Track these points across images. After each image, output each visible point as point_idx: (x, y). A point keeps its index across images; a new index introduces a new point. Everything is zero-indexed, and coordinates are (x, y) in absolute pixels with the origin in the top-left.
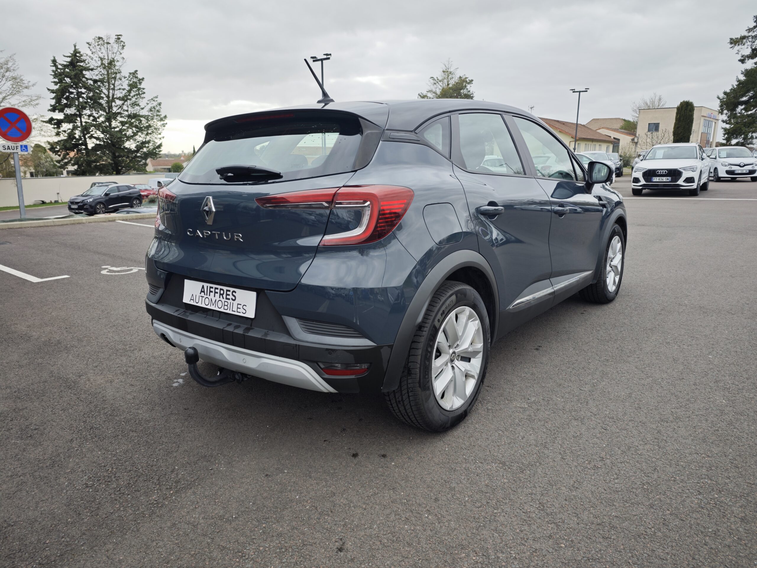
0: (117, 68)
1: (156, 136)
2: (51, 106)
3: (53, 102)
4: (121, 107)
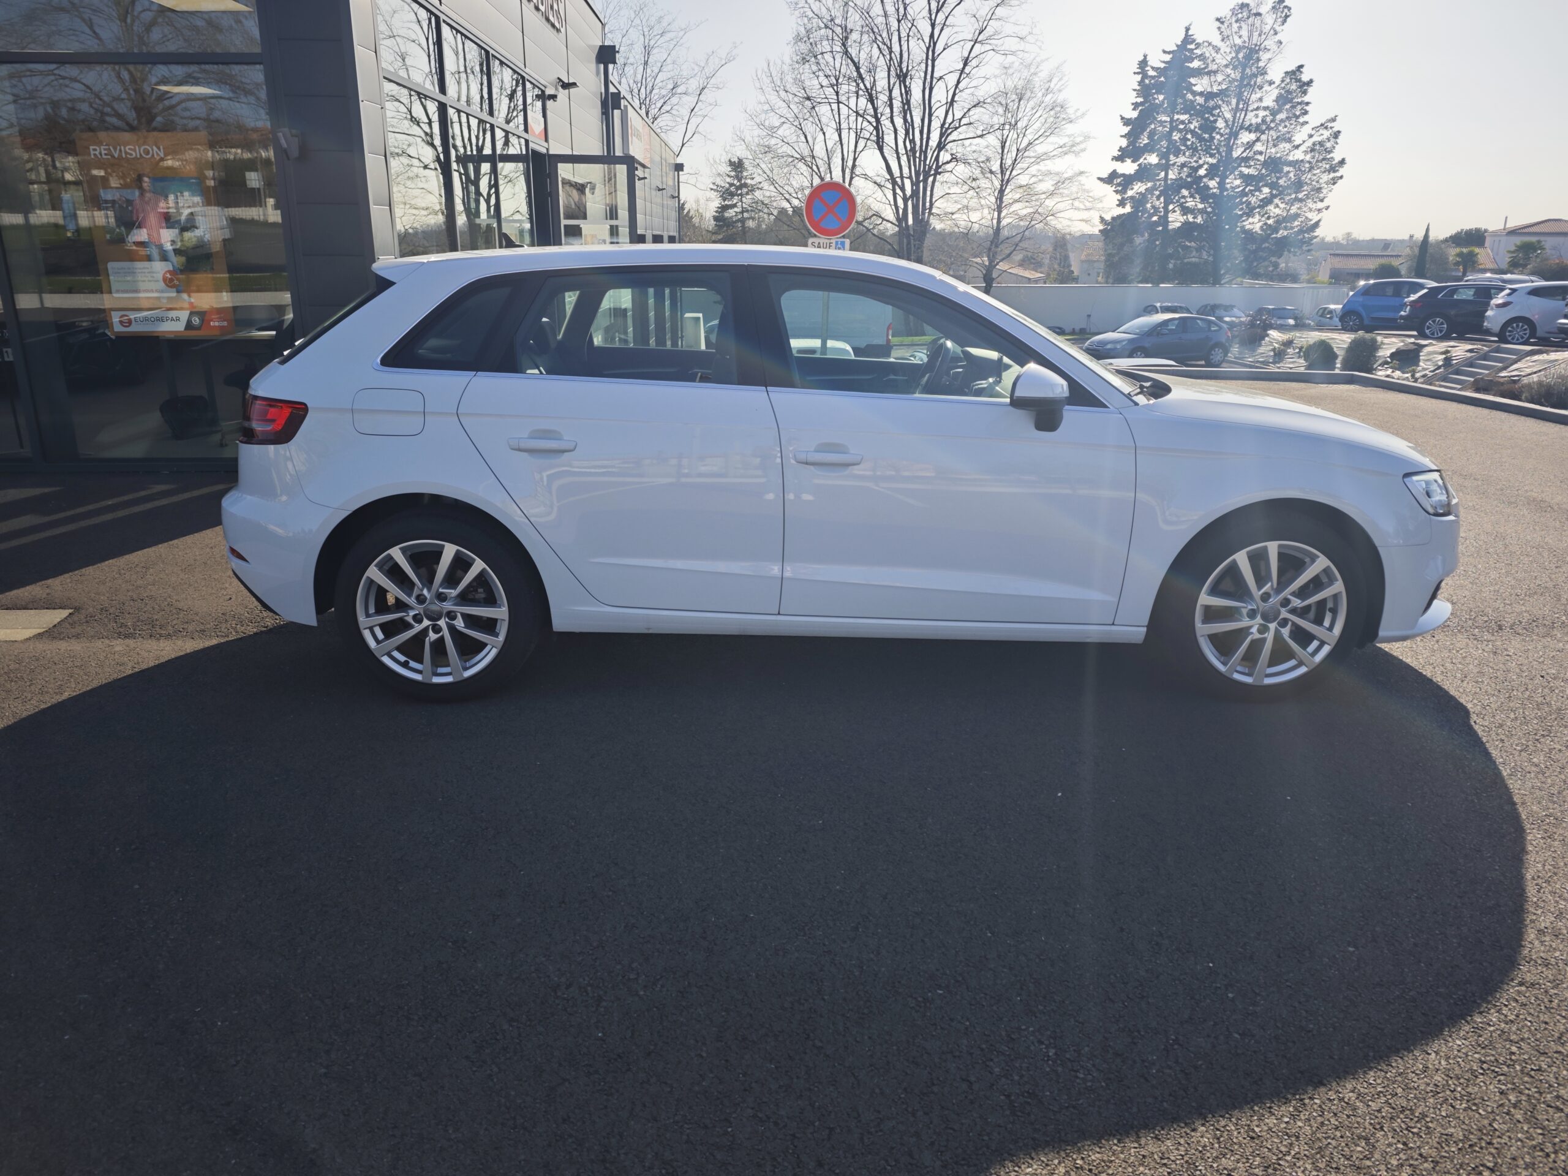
0: (1261, 64)
1: (1313, 206)
2: (1121, 149)
3: (1124, 143)
4: (1250, 145)
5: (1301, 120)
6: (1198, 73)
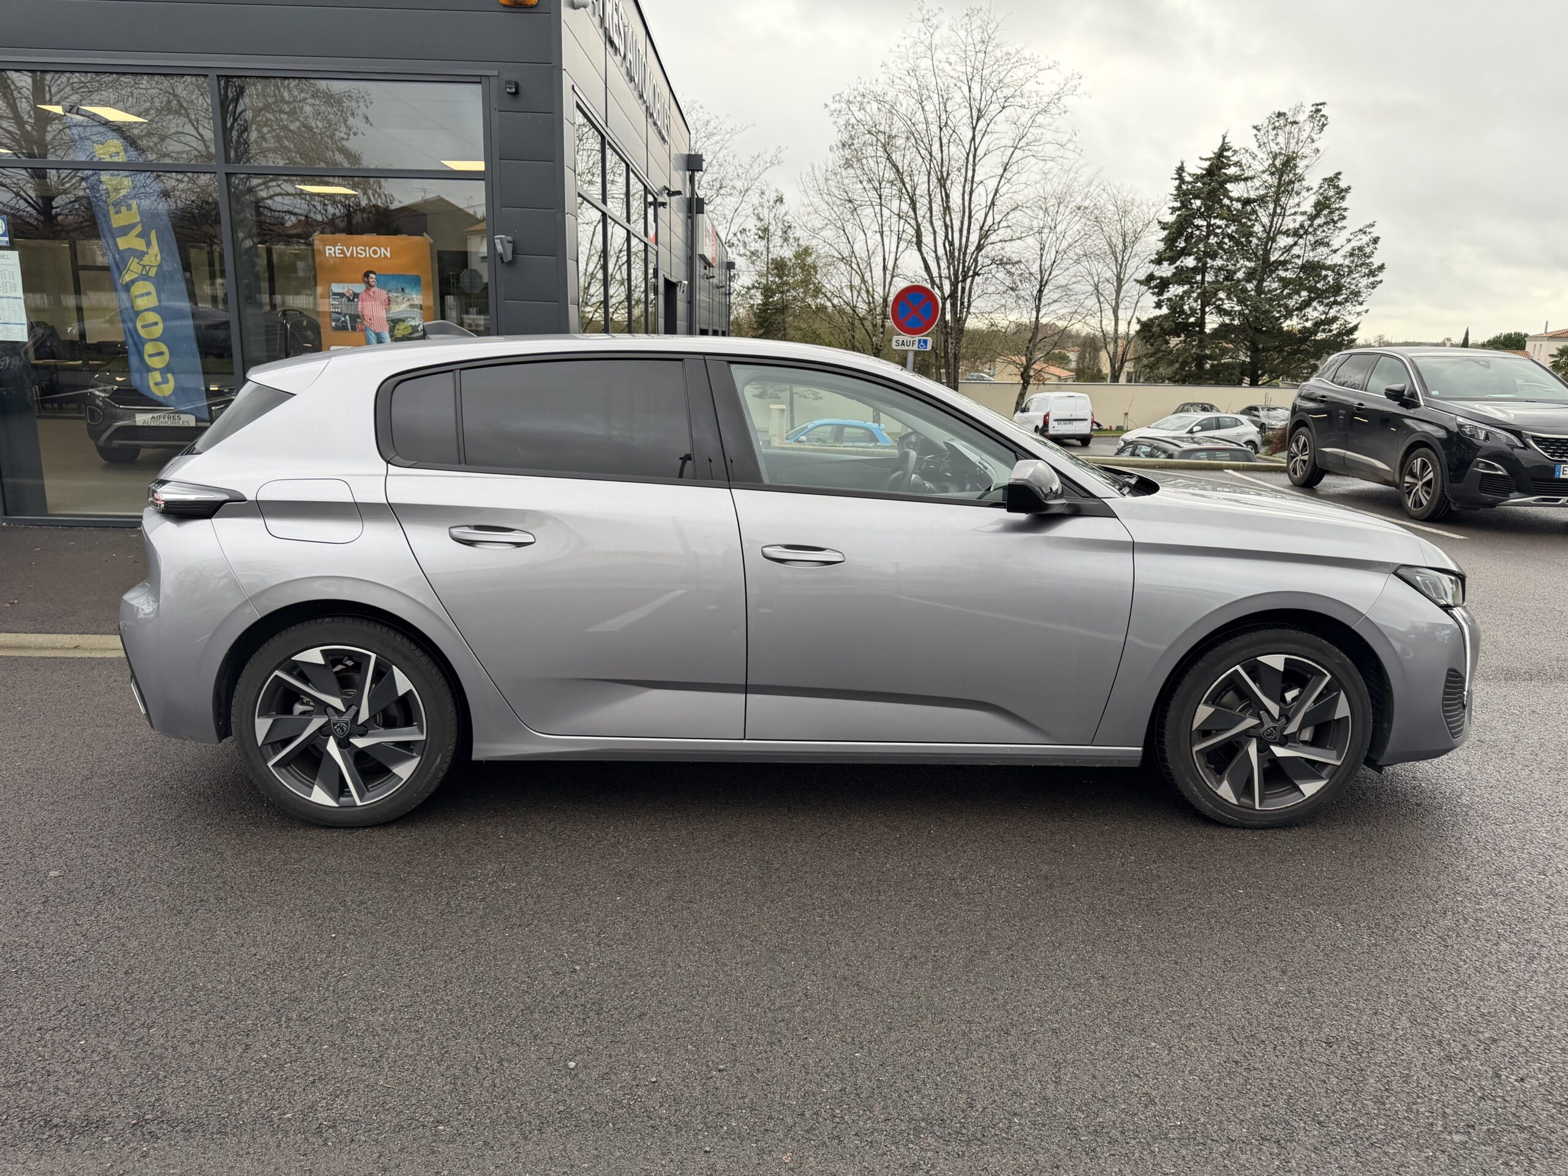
0: (1298, 171)
1: (1352, 310)
2: (1158, 253)
3: (1161, 246)
4: (1288, 249)
5: (1339, 225)
6: (1236, 179)
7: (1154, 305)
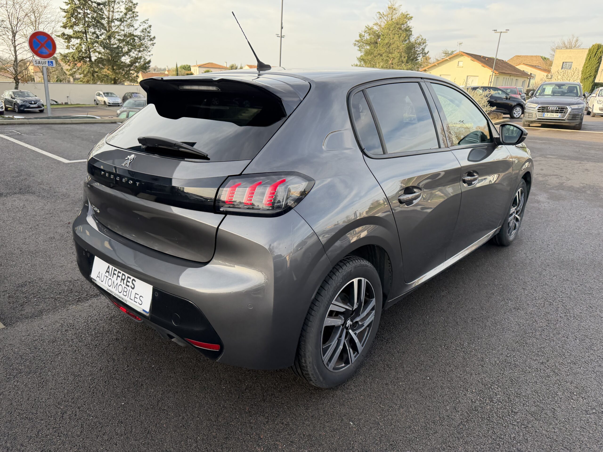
2: (63, 23)
3: (65, 20)
4: (119, 27)
5: (136, 18)
7: (66, 47)
